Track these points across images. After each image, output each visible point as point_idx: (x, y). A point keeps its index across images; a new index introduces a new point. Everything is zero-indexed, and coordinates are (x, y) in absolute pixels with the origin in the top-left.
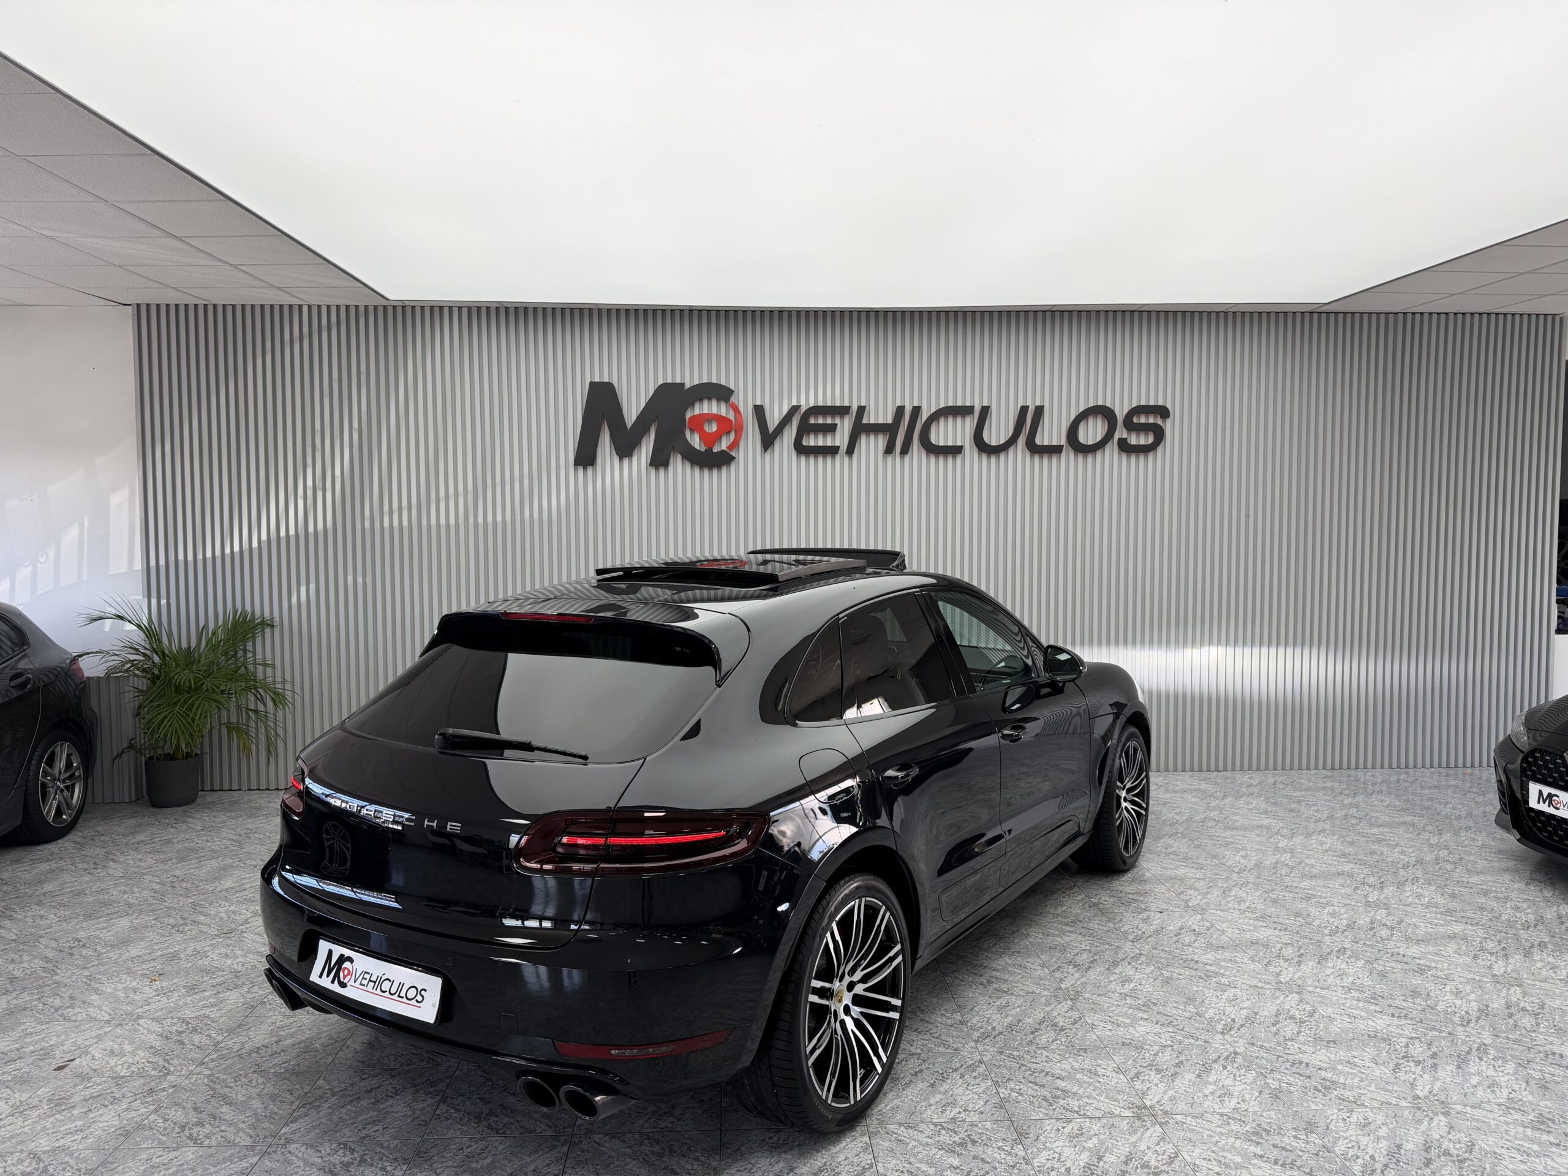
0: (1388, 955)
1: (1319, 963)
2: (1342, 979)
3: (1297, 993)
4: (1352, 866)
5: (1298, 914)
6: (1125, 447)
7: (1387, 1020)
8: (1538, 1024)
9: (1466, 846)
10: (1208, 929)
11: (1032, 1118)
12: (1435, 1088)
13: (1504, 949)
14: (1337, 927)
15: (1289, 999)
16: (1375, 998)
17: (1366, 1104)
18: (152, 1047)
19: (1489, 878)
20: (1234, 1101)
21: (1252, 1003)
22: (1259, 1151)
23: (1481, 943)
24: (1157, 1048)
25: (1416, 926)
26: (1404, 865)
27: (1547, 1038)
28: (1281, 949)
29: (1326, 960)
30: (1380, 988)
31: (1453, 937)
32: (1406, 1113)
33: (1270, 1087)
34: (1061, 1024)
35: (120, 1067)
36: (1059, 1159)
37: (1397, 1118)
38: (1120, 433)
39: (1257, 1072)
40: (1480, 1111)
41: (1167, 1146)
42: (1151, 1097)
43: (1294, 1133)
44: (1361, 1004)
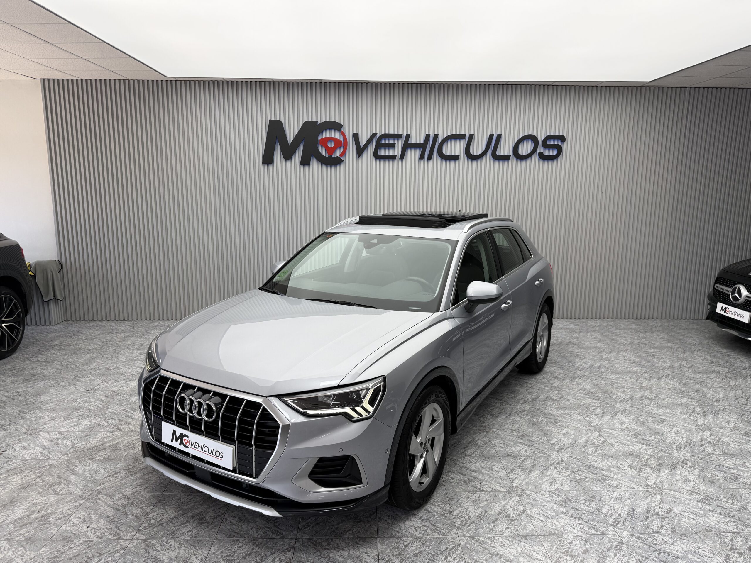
0: (647, 414)
1: (612, 417)
2: (622, 425)
3: (598, 431)
4: (637, 368)
5: (606, 392)
6: (542, 157)
7: (640, 446)
8: (715, 450)
9: (696, 359)
10: (560, 398)
11: (457, 491)
12: (658, 481)
13: (705, 412)
14: (624, 399)
15: (593, 434)
16: (636, 435)
17: (622, 488)
18: (43, 446)
19: (704, 375)
20: (557, 485)
21: (575, 436)
22: (564, 510)
23: (694, 408)
24: (524, 457)
25: (664, 399)
26: (663, 368)
27: (717, 457)
28: (594, 409)
29: (616, 415)
30: (641, 430)
31: (681, 405)
32: (641, 493)
33: (576, 478)
34: (479, 444)
35: (27, 455)
36: (466, 512)
37: (636, 496)
38: (540, 149)
39: (571, 471)
40: (678, 493)
41: (520, 507)
42: (517, 482)
43: (584, 502)
44: (629, 438)
